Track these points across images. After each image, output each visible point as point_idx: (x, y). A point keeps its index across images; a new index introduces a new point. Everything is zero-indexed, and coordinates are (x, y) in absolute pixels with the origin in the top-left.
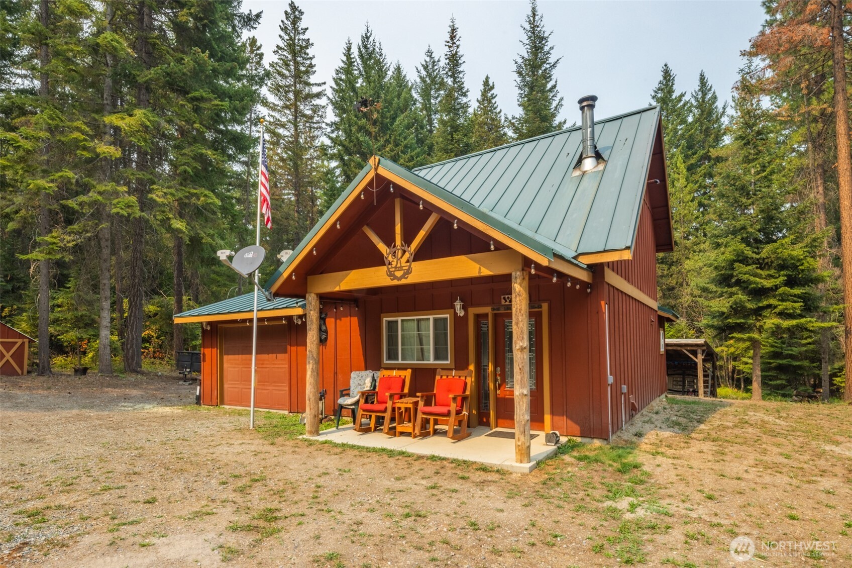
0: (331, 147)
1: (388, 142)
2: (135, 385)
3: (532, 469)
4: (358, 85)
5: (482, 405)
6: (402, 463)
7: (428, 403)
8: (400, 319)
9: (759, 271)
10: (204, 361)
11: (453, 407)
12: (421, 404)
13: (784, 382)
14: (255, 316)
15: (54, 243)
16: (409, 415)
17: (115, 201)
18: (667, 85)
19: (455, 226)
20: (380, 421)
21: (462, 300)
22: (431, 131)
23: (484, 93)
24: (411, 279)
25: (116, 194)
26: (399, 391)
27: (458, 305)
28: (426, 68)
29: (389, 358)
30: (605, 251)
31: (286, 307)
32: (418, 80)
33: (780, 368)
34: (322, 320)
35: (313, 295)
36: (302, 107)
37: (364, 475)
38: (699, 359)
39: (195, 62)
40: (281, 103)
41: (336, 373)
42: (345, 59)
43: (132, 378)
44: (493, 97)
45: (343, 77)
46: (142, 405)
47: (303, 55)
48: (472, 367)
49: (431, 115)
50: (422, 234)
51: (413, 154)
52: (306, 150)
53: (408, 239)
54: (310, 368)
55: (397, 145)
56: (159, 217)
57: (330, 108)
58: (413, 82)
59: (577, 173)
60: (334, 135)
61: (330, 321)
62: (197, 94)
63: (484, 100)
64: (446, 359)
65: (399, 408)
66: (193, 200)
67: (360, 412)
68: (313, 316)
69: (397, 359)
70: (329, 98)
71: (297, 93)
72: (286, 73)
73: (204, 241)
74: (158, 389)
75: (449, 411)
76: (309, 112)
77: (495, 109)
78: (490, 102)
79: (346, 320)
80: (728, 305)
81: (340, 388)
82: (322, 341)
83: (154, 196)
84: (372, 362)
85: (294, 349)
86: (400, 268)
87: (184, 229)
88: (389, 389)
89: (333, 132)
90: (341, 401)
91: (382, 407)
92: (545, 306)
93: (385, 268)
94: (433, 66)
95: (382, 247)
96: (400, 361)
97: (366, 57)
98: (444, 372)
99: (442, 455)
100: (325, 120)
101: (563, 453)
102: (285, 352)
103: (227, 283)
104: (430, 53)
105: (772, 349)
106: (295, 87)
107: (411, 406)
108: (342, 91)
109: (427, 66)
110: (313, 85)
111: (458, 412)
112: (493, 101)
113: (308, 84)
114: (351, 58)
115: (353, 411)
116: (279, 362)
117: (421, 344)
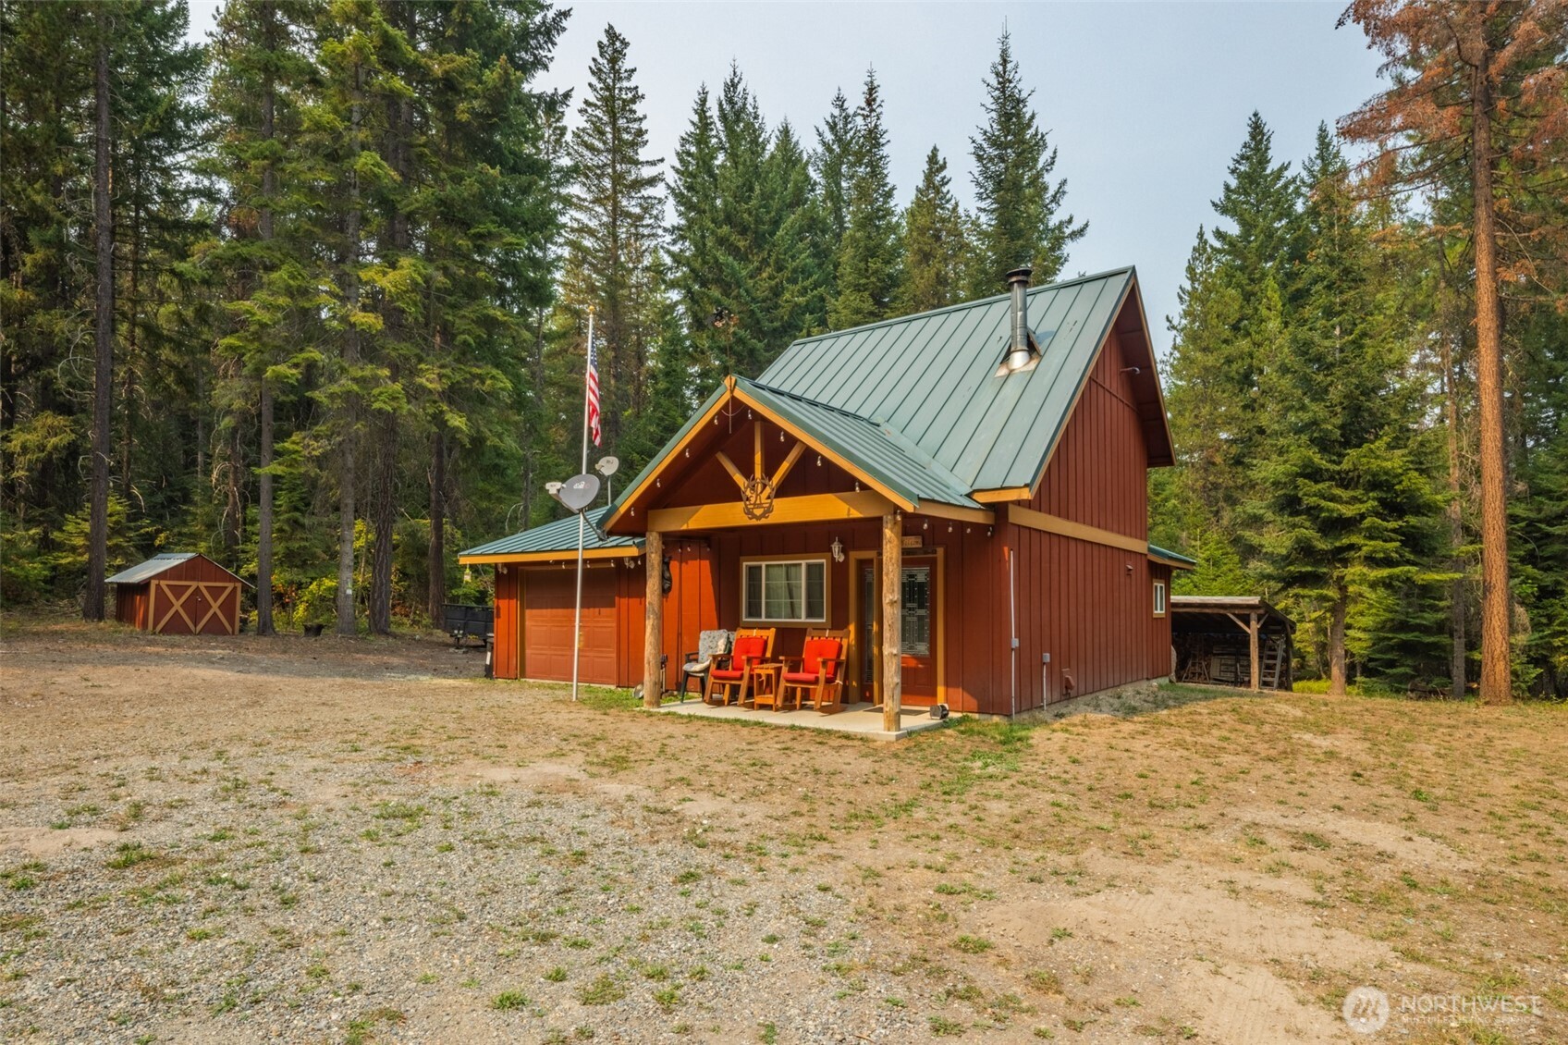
0: (670, 269)
1: (765, 262)
2: (392, 652)
3: (898, 738)
4: (717, 162)
5: (865, 676)
6: (758, 731)
7: (794, 669)
8: (764, 564)
9: (1338, 491)
10: (498, 616)
11: (822, 674)
12: (785, 669)
13: (1408, 670)
14: (580, 556)
15: (297, 452)
16: (768, 685)
17: (375, 391)
18: (1257, 149)
19: (819, 463)
20: (735, 691)
21: (841, 541)
22: (838, 236)
23: (929, 177)
24: (773, 519)
25: (376, 380)
26: (759, 655)
27: (836, 547)
28: (833, 127)
29: (750, 614)
30: (1002, 488)
31: (617, 546)
32: (820, 149)
33: (1406, 648)
34: (665, 564)
35: (654, 534)
36: (624, 203)
37: (713, 740)
38: (1253, 630)
39: (481, 183)
40: (589, 197)
41: (680, 635)
42: (696, 118)
43: (383, 642)
44: (945, 182)
45: (693, 149)
46: (413, 677)
47: (627, 115)
48: (852, 628)
49: (840, 209)
50: (785, 466)
51: (807, 283)
52: (630, 271)
53: (769, 471)
54: (650, 624)
55: (780, 269)
56: (430, 411)
57: (671, 201)
58: (811, 152)
59: (1003, 372)
60: (676, 249)
61: (674, 565)
62: (481, 229)
63: (928, 188)
64: (822, 617)
65: (759, 676)
66: (476, 385)
67: (710, 681)
68: (654, 559)
69: (760, 616)
70: (668, 186)
71: (617, 179)
72: (601, 146)
73: (488, 443)
74: (424, 658)
75: (817, 679)
76: (637, 210)
77: (948, 201)
78: (938, 191)
79: (694, 564)
80: (1288, 543)
81: (685, 651)
82: (665, 591)
83: (424, 380)
84: (728, 620)
85: (624, 601)
86: (760, 506)
87: (464, 428)
88: (748, 652)
89: (674, 242)
90: (687, 667)
91: (738, 674)
92: (940, 551)
93: (741, 504)
94: (846, 124)
95: (739, 479)
96: (763, 619)
97: (731, 117)
98: (816, 632)
99: (803, 725)
100: (663, 224)
101: (948, 727)
102: (612, 605)
103: (503, 495)
104: (840, 102)
105: (1390, 616)
106: (614, 167)
107: (772, 672)
108: (692, 175)
109: (835, 124)
110: (642, 163)
111: (829, 681)
112: (945, 190)
113: (636, 163)
114: (706, 118)
115: (702, 680)
116: (606, 619)
117: (791, 597)
